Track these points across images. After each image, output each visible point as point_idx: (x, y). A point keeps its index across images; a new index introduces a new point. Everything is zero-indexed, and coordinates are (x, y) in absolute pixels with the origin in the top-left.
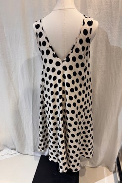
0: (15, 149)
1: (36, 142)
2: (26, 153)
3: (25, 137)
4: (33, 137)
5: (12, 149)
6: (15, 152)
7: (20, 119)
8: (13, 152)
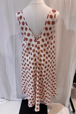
0: (4, 98)
1: (18, 92)
2: (12, 100)
3: (11, 89)
4: (16, 88)
5: (2, 98)
6: (4, 100)
7: (7, 78)
8: (3, 100)
